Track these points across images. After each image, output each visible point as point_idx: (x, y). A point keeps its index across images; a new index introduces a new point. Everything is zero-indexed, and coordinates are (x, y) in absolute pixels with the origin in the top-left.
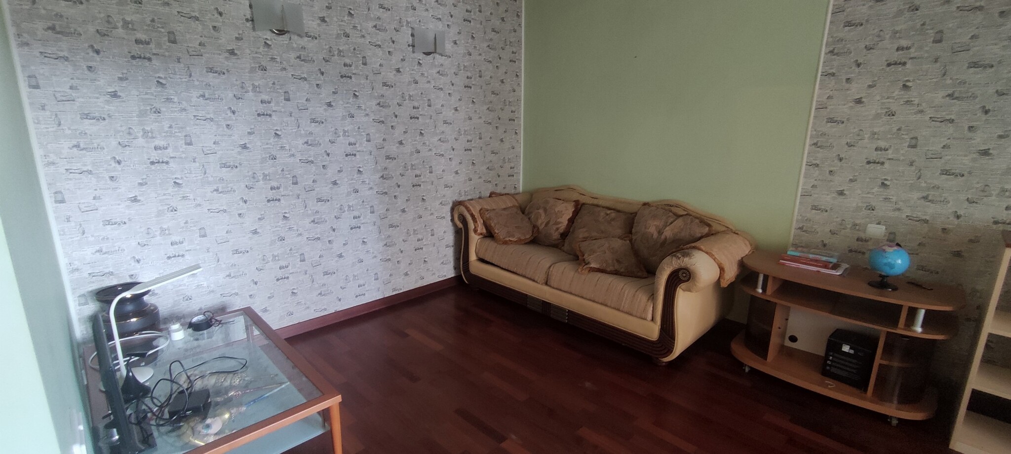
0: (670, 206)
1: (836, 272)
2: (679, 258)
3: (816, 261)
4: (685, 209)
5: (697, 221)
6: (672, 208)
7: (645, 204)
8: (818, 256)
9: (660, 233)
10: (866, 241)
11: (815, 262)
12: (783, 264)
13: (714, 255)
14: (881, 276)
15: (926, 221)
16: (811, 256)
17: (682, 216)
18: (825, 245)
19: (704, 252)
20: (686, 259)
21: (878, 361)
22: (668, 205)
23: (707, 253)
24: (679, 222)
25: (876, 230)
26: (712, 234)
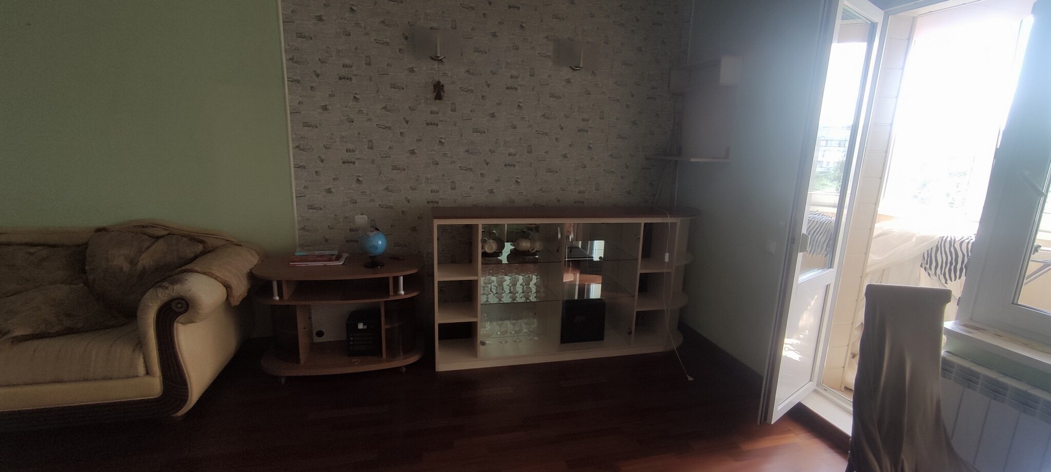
0: (143, 227)
1: (339, 263)
2: (167, 288)
3: (322, 256)
4: (165, 228)
5: (185, 239)
6: (146, 230)
7: (100, 230)
8: (322, 252)
9: (133, 262)
10: (357, 230)
11: (321, 258)
12: (294, 266)
13: (214, 274)
14: (371, 257)
15: (391, 207)
16: (317, 253)
17: (162, 237)
18: (327, 240)
19: (201, 273)
20: (177, 287)
21: (384, 327)
22: (139, 226)
23: (204, 273)
24: (160, 246)
25: (361, 220)
26: (209, 252)
